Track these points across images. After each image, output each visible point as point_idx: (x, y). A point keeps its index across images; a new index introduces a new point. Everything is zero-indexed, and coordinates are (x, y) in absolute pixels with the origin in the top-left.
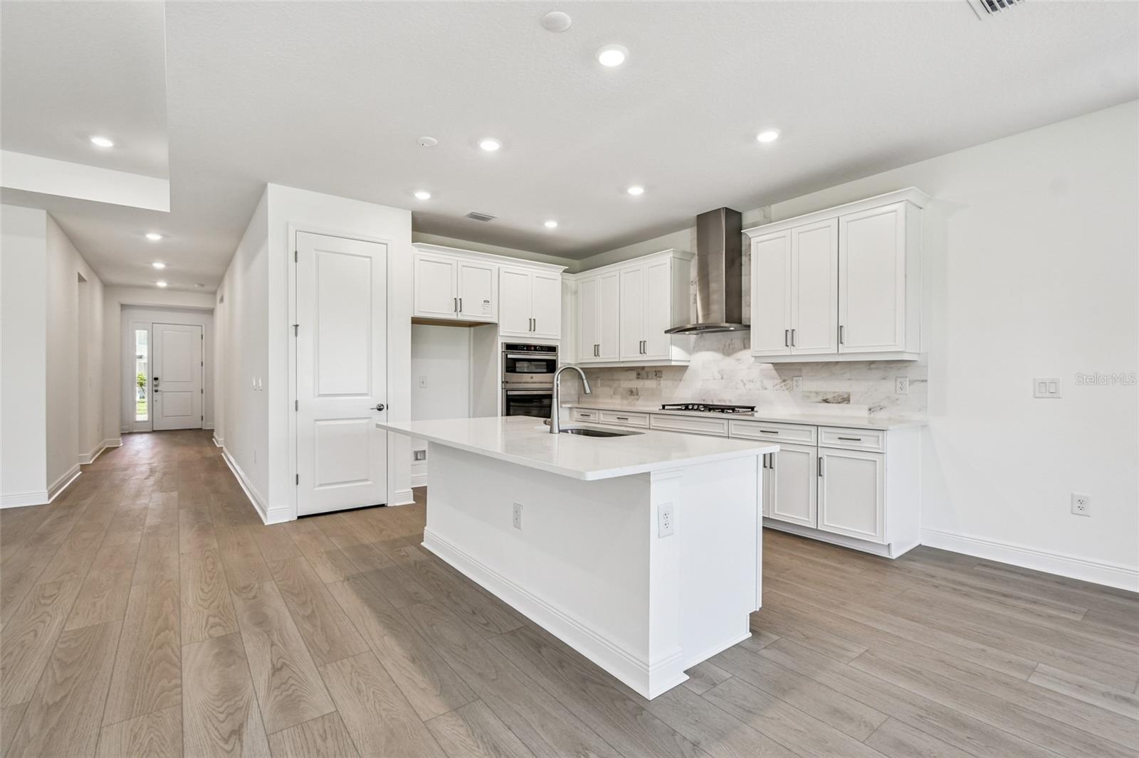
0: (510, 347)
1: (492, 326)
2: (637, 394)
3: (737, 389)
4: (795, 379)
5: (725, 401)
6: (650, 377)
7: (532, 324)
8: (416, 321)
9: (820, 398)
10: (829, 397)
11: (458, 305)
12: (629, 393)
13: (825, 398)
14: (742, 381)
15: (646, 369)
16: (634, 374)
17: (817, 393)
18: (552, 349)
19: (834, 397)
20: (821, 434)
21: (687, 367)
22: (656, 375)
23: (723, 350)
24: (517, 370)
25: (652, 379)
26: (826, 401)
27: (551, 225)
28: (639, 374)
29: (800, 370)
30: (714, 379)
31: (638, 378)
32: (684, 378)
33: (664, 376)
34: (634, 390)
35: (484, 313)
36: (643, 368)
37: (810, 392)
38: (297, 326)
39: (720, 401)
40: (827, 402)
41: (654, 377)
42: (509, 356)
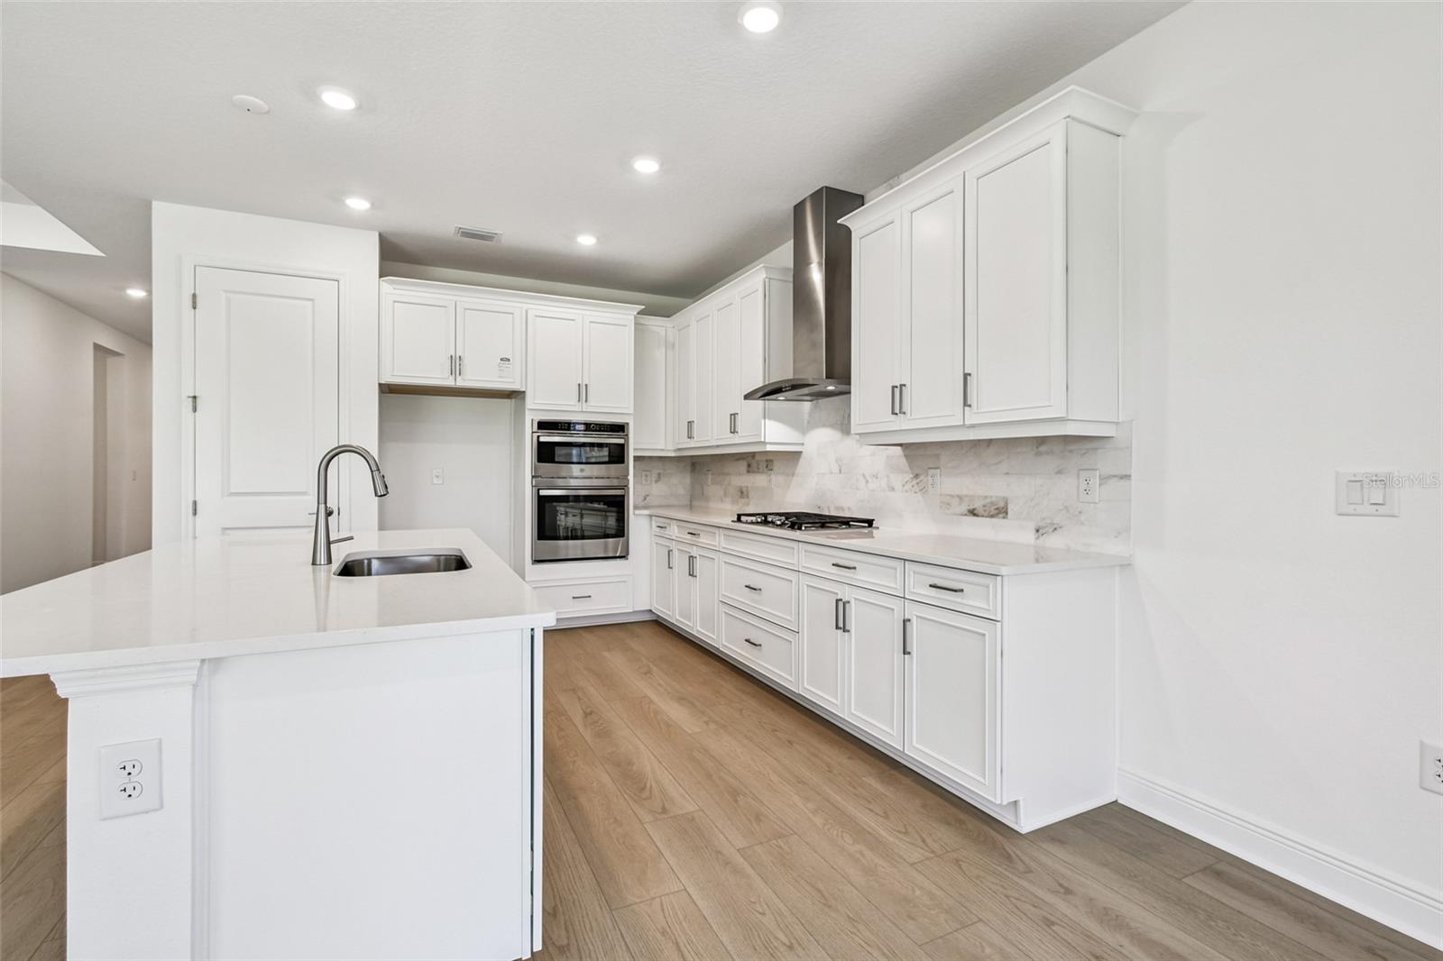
0: (543, 425)
1: (515, 395)
2: (748, 497)
3: (857, 489)
4: (931, 472)
5: (843, 509)
6: (761, 470)
7: (583, 392)
8: (387, 390)
9: (964, 508)
10: (978, 505)
11: (456, 364)
12: (739, 494)
13: (971, 507)
14: (864, 475)
15: (758, 458)
16: (743, 466)
17: (960, 498)
18: (619, 428)
19: (984, 506)
20: (909, 576)
21: (799, 453)
22: (767, 467)
23: (842, 424)
24: (556, 460)
25: (763, 473)
26: (973, 513)
27: (586, 242)
28: (749, 466)
29: (937, 456)
30: (831, 473)
31: (748, 472)
32: (797, 471)
33: (775, 468)
34: (744, 490)
35: (500, 377)
36: (753, 455)
37: (952, 496)
38: (195, 397)
39: (837, 508)
40: (975, 515)
41: (765, 470)
42: (542, 439)
